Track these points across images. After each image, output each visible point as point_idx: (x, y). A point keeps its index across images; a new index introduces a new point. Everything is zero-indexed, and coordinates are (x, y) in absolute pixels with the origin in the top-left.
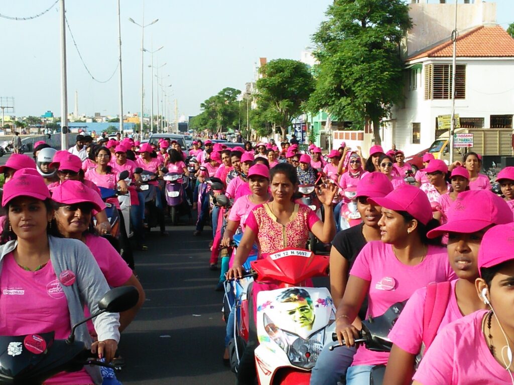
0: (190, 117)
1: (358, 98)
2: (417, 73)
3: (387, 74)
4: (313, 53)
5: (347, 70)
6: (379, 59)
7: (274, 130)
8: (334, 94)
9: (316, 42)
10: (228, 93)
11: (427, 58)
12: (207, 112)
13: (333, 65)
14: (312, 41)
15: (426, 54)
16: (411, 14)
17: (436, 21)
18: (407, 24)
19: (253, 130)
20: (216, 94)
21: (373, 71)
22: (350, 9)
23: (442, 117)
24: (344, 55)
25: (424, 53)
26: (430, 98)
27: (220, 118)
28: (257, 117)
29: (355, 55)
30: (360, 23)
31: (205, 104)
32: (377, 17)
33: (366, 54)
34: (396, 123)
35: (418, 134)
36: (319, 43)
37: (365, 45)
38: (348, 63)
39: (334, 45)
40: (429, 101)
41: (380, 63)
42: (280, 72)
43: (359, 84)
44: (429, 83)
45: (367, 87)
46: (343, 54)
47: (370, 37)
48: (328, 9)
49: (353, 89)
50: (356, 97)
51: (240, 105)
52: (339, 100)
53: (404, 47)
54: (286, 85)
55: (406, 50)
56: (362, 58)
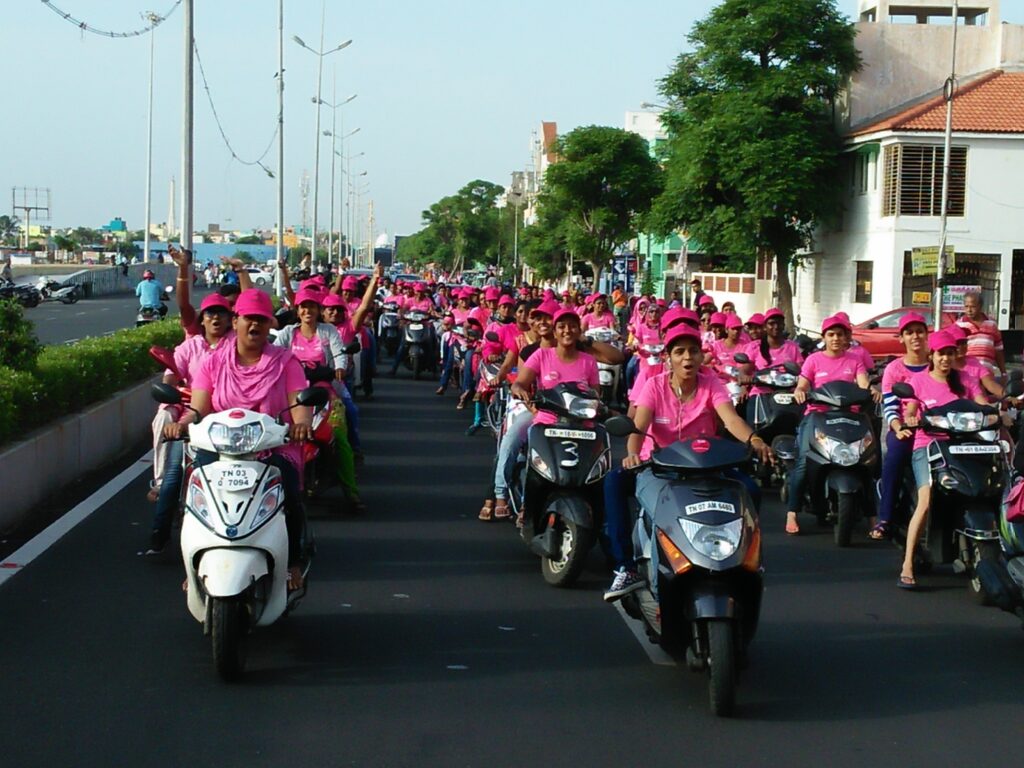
0: (398, 238)
1: (749, 209)
2: (867, 162)
3: (808, 161)
4: (661, 116)
5: (731, 151)
6: (794, 133)
7: (570, 268)
8: (702, 198)
9: (668, 94)
10: (479, 191)
11: (890, 133)
12: (435, 228)
13: (701, 140)
14: (661, 91)
15: (888, 124)
16: (858, 42)
17: (908, 57)
18: (850, 62)
19: (525, 267)
20: (453, 192)
21: (780, 155)
22: (740, 32)
23: (919, 250)
24: (724, 122)
25: (884, 121)
26: (893, 212)
27: (460, 241)
28: (536, 241)
29: (746, 123)
30: (757, 59)
31: (432, 213)
32: (793, 47)
33: (769, 122)
34: (823, 260)
35: (867, 283)
36: (674, 98)
37: (767, 102)
38: (732, 137)
39: (703, 101)
40: (891, 219)
41: (795, 139)
42: (593, 153)
43: (753, 180)
44: (892, 182)
45: (769, 186)
46: (723, 119)
47: (777, 87)
48: (693, 28)
49: (741, 190)
50: (746, 207)
51: (501, 216)
52: (712, 211)
53: (843, 109)
54: (605, 180)
55: (847, 115)
56: (760, 129)
